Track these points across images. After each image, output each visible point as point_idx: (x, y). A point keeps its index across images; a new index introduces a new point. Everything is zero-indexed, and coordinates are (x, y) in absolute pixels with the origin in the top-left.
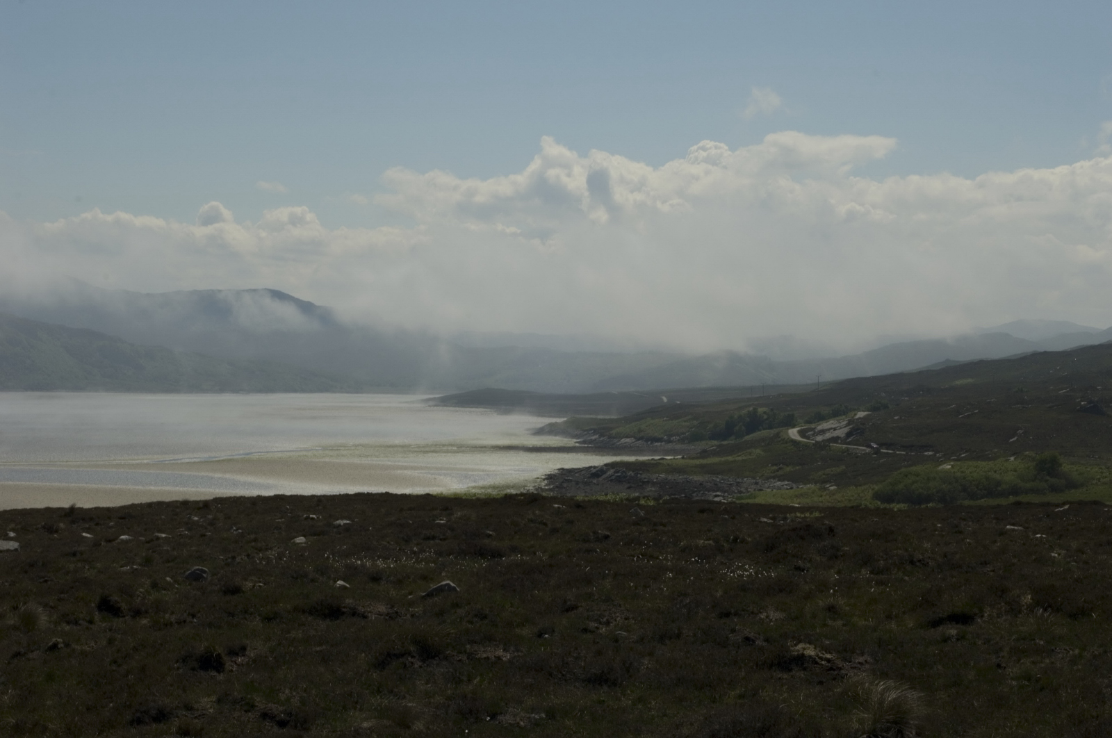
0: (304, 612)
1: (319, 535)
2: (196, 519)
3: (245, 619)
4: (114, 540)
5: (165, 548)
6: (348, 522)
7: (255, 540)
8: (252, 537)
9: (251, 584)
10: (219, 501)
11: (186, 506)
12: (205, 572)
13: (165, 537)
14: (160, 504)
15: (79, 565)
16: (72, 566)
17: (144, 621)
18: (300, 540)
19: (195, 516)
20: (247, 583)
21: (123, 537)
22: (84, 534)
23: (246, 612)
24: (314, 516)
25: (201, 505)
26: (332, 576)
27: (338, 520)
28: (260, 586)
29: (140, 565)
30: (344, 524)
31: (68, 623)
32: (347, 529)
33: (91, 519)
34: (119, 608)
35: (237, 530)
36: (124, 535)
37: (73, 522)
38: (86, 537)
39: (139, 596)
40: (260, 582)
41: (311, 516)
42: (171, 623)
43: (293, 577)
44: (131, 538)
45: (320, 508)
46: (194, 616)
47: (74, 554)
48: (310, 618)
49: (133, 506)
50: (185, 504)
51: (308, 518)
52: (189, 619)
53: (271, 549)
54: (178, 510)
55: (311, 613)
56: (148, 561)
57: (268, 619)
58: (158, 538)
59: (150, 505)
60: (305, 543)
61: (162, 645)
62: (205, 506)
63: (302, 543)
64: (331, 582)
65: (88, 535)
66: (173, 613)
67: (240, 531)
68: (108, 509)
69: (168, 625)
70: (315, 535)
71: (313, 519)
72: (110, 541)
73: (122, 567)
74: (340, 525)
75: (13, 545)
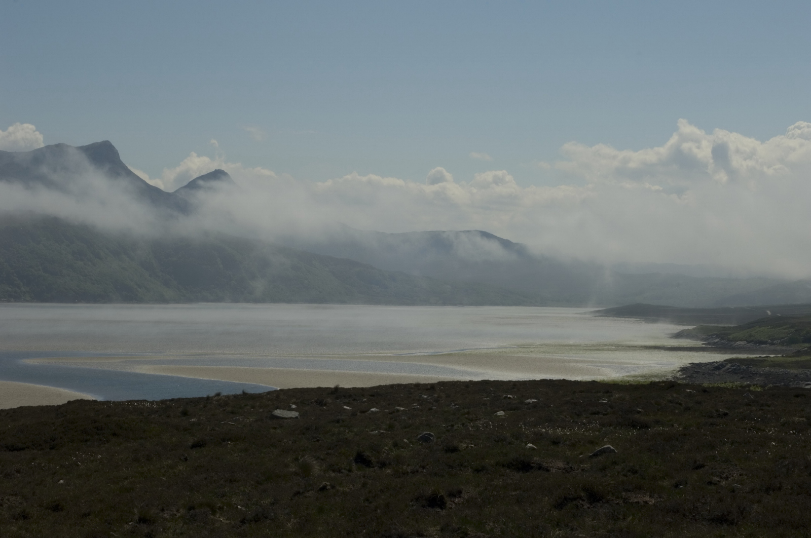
0: (503, 466)
1: (514, 410)
2: (425, 397)
3: (461, 470)
4: (366, 411)
5: (403, 418)
6: (535, 401)
7: (468, 413)
8: (466, 410)
9: (465, 445)
10: (442, 384)
11: (418, 387)
12: (432, 436)
13: (403, 410)
14: (399, 385)
15: (342, 429)
16: (337, 430)
17: (388, 471)
18: (501, 413)
19: (425, 395)
20: (462, 444)
21: (372, 409)
22: (345, 407)
23: (461, 465)
24: (511, 396)
25: (429, 387)
26: (524, 440)
27: (528, 399)
28: (471, 447)
29: (386, 430)
30: (533, 402)
31: (334, 471)
32: (535, 406)
33: (350, 396)
34: (370, 461)
35: (455, 405)
36: (373, 408)
37: (337, 398)
38: (347, 409)
39: (385, 452)
40: (472, 444)
41: (509, 396)
42: (408, 472)
43: (495, 440)
44: (378, 410)
45: (515, 390)
46: (424, 468)
47: (338, 421)
48: (508, 471)
49: (380, 387)
50: (418, 386)
51: (506, 397)
52: (420, 470)
53: (479, 420)
54: (412, 390)
55: (509, 467)
56: (391, 427)
57: (478, 471)
58: (398, 411)
59: (392, 386)
60: (504, 416)
61: (401, 488)
62: (431, 388)
63: (502, 416)
64: (523, 444)
65: (348, 408)
66: (409, 465)
67: (457, 406)
68: (362, 389)
69: (405, 474)
70: (511, 410)
71: (510, 398)
72: (364, 412)
73: (372, 431)
74: (529, 403)
75: (294, 414)
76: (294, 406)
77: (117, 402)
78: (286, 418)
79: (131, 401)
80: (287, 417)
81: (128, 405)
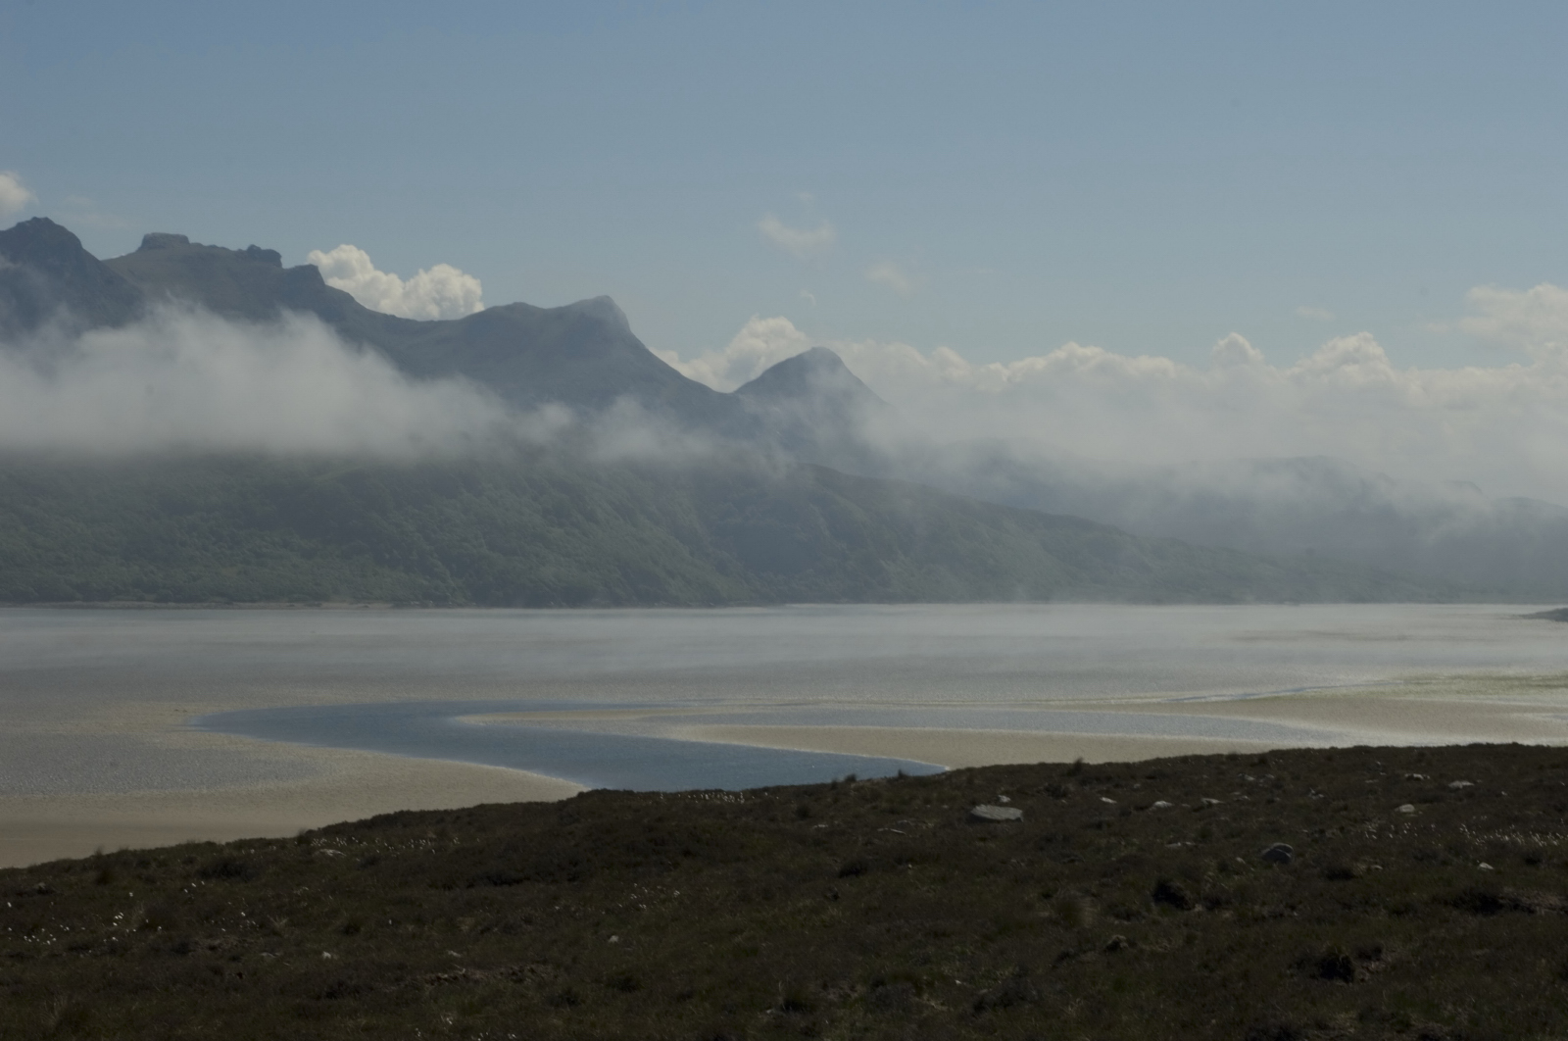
1: (1431, 802)
2: (1251, 779)
3: (1366, 911)
4: (1147, 807)
5: (1223, 818)
6: (1468, 784)
7: (1346, 808)
8: (1342, 803)
9: (1363, 867)
11: (1234, 760)
12: (1289, 850)
13: (1219, 804)
14: (1197, 758)
18: (1407, 808)
19: (1250, 775)
20: (1359, 865)
21: (1159, 803)
22: (1104, 799)
23: (1367, 903)
24: (1420, 776)
25: (1256, 760)
26: (1471, 856)
27: (1453, 781)
28: (1377, 869)
29: (1195, 840)
30: (1465, 787)
32: (1469, 793)
33: (1109, 779)
34: (1183, 898)
35: (1317, 794)
36: (1159, 800)
37: (1083, 783)
38: (1107, 803)
39: (1207, 881)
40: (1376, 863)
41: (1415, 775)
42: (1264, 917)
43: (1416, 857)
44: (1170, 804)
45: (1423, 764)
46: (1293, 908)
47: (1099, 826)
48: (1455, 913)
49: (1158, 761)
50: (1233, 758)
51: (1411, 778)
52: (1287, 912)
53: (1370, 820)
54: (1224, 767)
55: (1456, 905)
56: (1205, 836)
58: (1210, 805)
60: (1415, 813)
62: (1262, 761)
63: (1410, 813)
64: (1470, 864)
65: (1110, 801)
66: (1264, 904)
67: (1321, 796)
69: (1259, 919)
70: (1425, 801)
71: (1418, 779)
72: (1141, 809)
73: (1170, 843)
74: (1458, 789)
75: (1014, 813)
76: (1005, 799)
77: (671, 794)
78: (998, 822)
79: (696, 793)
80: (999, 818)
81: (692, 798)
